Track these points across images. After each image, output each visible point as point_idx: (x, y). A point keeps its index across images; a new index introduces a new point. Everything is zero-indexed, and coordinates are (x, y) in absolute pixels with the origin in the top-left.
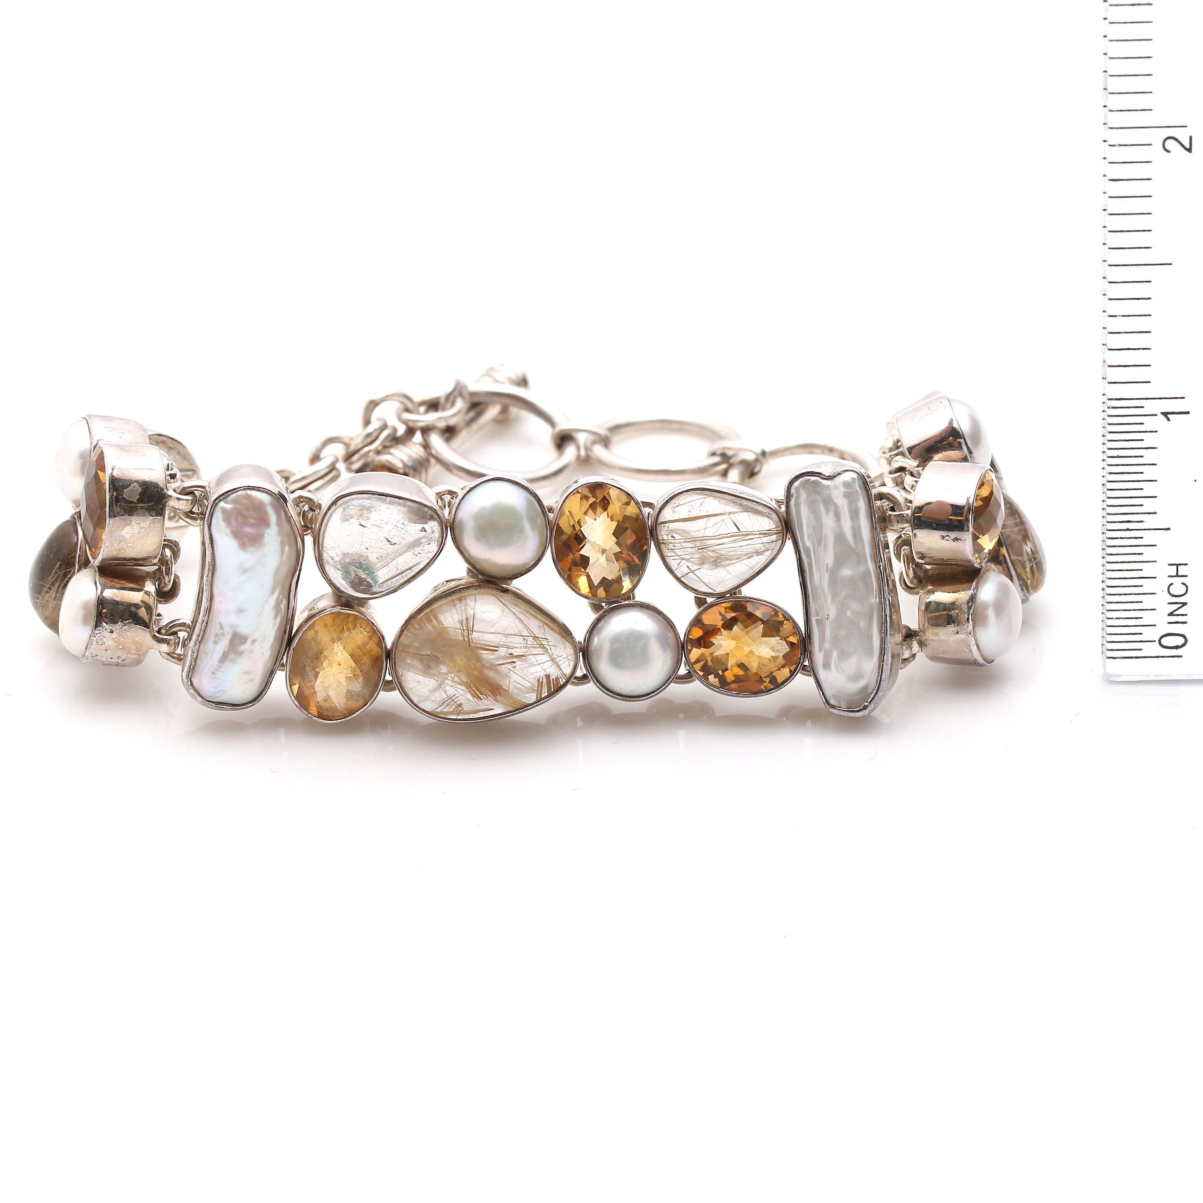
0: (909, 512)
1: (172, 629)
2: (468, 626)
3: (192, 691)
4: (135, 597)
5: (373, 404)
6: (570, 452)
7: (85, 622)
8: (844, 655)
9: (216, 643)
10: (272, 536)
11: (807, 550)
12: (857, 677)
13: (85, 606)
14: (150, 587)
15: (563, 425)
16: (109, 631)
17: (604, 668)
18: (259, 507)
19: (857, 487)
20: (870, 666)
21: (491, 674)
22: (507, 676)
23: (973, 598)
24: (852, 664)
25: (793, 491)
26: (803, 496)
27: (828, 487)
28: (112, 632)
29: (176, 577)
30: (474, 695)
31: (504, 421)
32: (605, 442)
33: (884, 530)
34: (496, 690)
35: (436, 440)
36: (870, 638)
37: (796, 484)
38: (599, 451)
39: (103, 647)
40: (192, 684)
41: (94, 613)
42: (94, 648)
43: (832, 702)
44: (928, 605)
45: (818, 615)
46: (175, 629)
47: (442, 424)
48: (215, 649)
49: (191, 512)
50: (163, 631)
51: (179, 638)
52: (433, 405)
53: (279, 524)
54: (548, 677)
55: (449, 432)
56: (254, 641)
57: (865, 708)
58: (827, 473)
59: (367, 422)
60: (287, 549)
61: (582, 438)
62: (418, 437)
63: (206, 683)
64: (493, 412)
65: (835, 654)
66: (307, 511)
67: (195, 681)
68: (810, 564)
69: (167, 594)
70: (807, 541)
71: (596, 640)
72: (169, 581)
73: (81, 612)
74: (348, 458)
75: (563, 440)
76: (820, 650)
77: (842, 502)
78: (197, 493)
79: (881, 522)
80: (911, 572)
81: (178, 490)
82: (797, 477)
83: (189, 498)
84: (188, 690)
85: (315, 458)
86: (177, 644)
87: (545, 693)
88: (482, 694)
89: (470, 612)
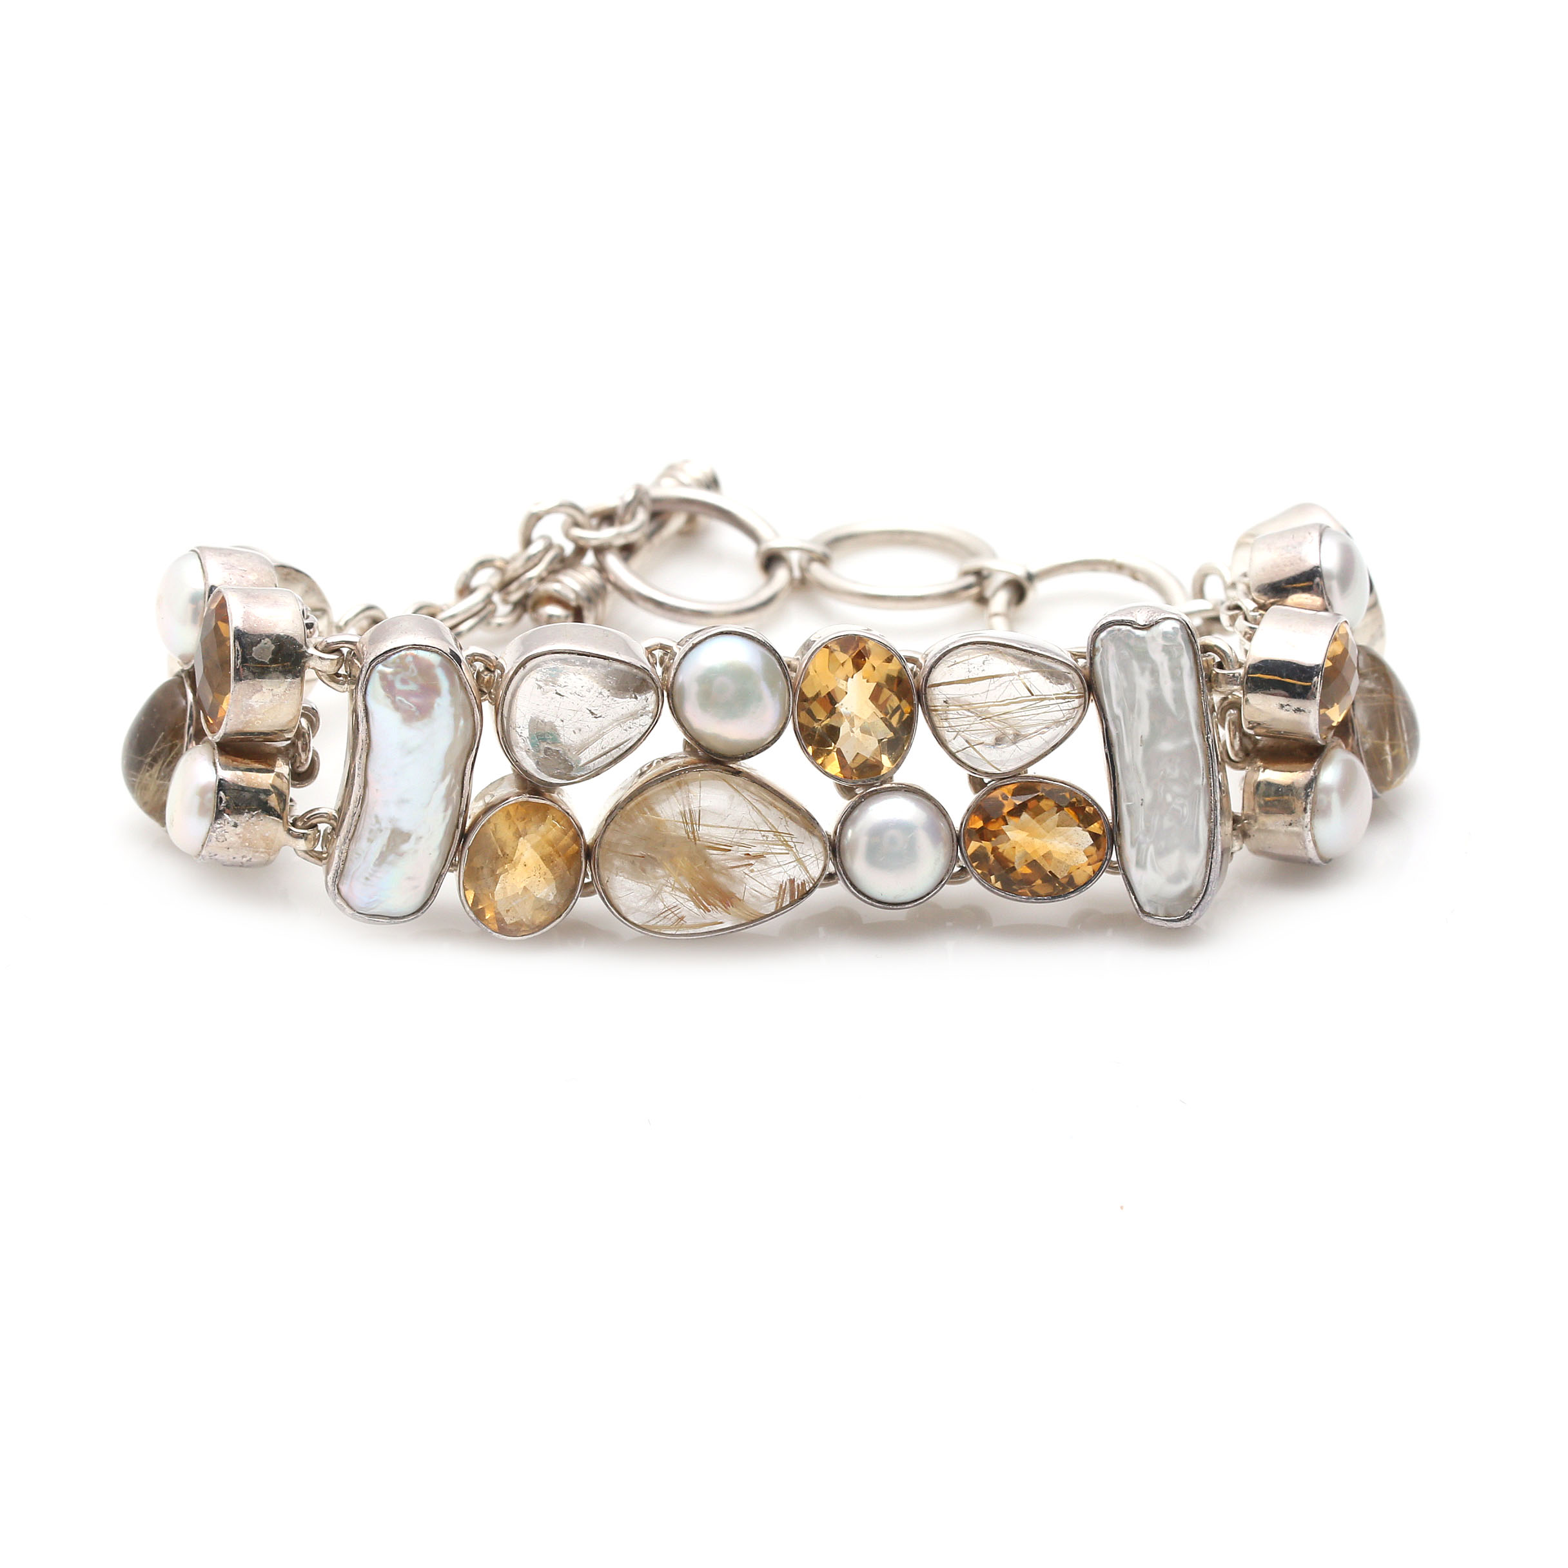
0: (1241, 671)
1: (309, 822)
2: (691, 819)
3: (339, 901)
4: (264, 780)
5: (535, 519)
6: (781, 576)
7: (202, 811)
8: (1162, 851)
9: (370, 841)
10: (444, 707)
11: (1116, 717)
12: (1178, 877)
13: (202, 792)
14: (283, 768)
15: (773, 542)
16: (233, 824)
17: (859, 867)
18: (425, 670)
19: (1180, 639)
20: (1195, 863)
21: (722, 880)
22: (742, 882)
23: (1313, 781)
24: (1171, 862)
25: (1098, 644)
26: (1112, 650)
27: (1143, 639)
28: (236, 825)
29: (315, 753)
30: (700, 906)
31: (690, 532)
32: (824, 561)
33: (1210, 690)
34: (727, 899)
35: (612, 561)
36: (1195, 828)
37: (1103, 635)
38: (819, 572)
39: (225, 844)
40: (339, 893)
41: (213, 801)
42: (213, 847)
43: (1147, 909)
45: (1128, 799)
46: (314, 821)
47: (621, 542)
48: (368, 849)
49: (338, 675)
50: (299, 824)
51: (319, 831)
52: (608, 518)
53: (452, 691)
54: (791, 881)
55: (627, 551)
56: (418, 839)
57: (1189, 915)
58: (1142, 622)
59: (527, 542)
60: (462, 722)
61: (794, 558)
62: (590, 558)
63: (358, 891)
64: (677, 522)
65: (1151, 852)
66: (483, 672)
67: (345, 890)
68: (1119, 736)
69: (303, 776)
70: (1114, 707)
71: (850, 833)
72: (306, 760)
73: (196, 800)
74: (504, 587)
75: (771, 561)
76: (1133, 843)
77: (1160, 659)
78: (345, 651)
79: (1207, 680)
80: (1237, 743)
81: (320, 648)
82: (1103, 627)
83: (334, 656)
84: (334, 900)
85: (465, 590)
86: (317, 840)
87: (787, 900)
88: (710, 903)
89: (694, 801)
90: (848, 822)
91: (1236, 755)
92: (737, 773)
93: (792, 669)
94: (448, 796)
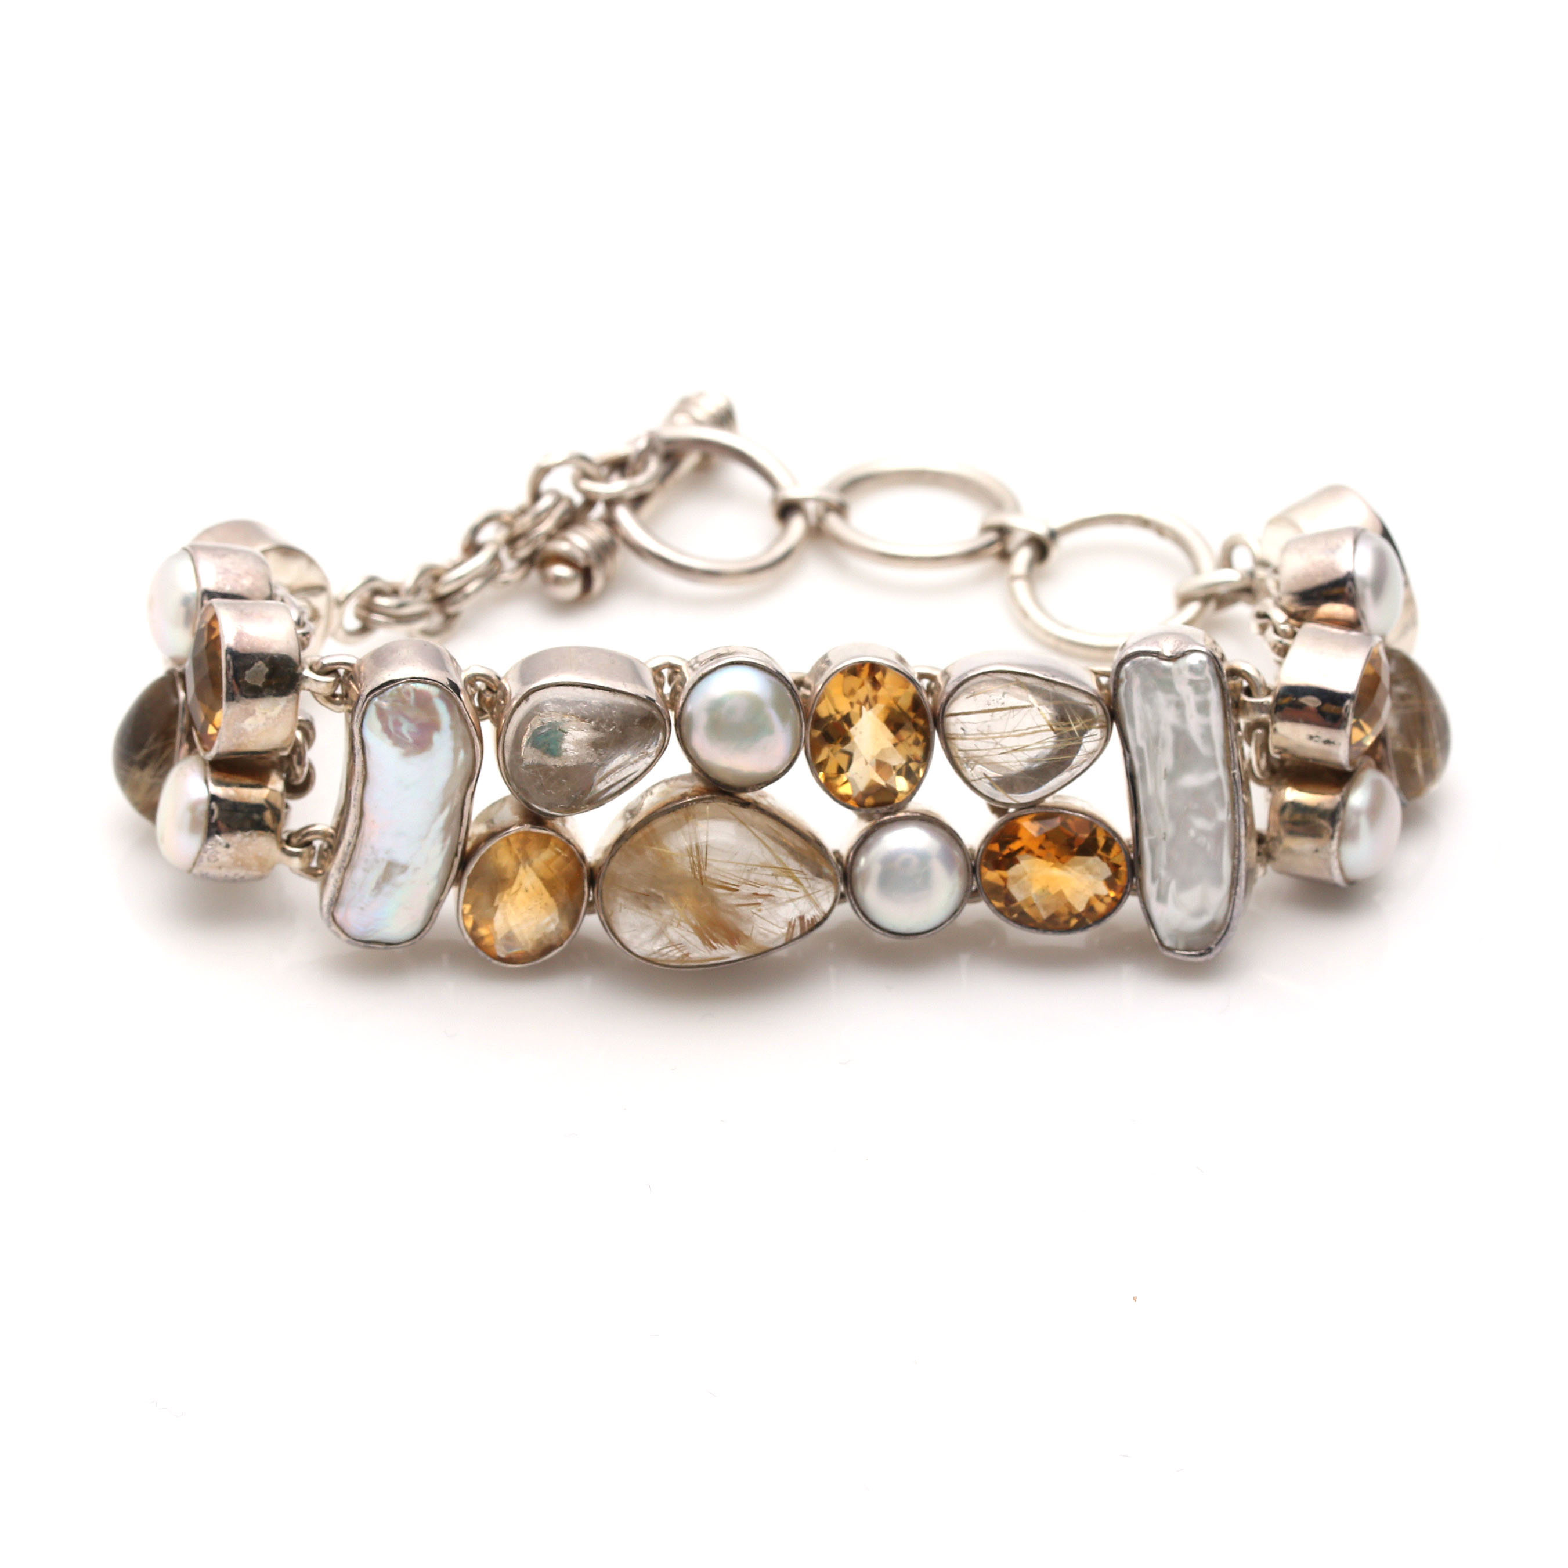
0: (1270, 699)
1: (302, 839)
2: (698, 855)
3: (334, 928)
4: (256, 795)
5: (543, 472)
6: (797, 525)
7: (193, 827)
8: (1184, 885)
9: (366, 871)
10: (444, 741)
11: (1140, 751)
12: (1199, 913)
13: (193, 807)
14: (277, 784)
15: (791, 492)
16: (224, 844)
17: (871, 895)
18: (423, 702)
19: (1208, 673)
20: (1216, 898)
21: (729, 918)
22: (749, 921)
23: (1343, 803)
24: (1191, 898)
25: (1123, 675)
26: (1136, 682)
27: (1167, 671)
28: (228, 846)
29: (311, 766)
30: (705, 941)
32: (840, 509)
33: (1237, 716)
34: (734, 937)
35: (622, 514)
36: (1218, 865)
37: (1127, 665)
38: (833, 522)
39: (217, 864)
40: (334, 919)
41: (203, 820)
42: (205, 867)
43: (1168, 943)
44: (1284, 807)
45: (1150, 832)
46: (309, 838)
47: (631, 494)
48: (364, 876)
49: (334, 696)
50: (294, 840)
51: (314, 848)
52: (620, 466)
53: (453, 727)
54: (802, 918)
55: (638, 501)
56: (416, 869)
57: (1209, 950)
58: (1168, 653)
59: (536, 496)
60: (462, 755)
61: (811, 507)
62: (599, 510)
63: (353, 918)
64: (691, 460)
65: (1173, 886)
66: (484, 691)
67: (339, 916)
68: (1143, 769)
69: (298, 788)
70: (1138, 737)
71: (862, 862)
72: (302, 773)
73: (188, 817)
74: (512, 542)
75: (787, 510)
76: (1154, 878)
77: (1185, 690)
78: (342, 672)
79: (1232, 706)
80: (1263, 763)
81: (316, 668)
82: (1129, 658)
83: (330, 679)
84: (329, 926)
85: (472, 548)
86: (311, 857)
87: (797, 932)
88: (716, 941)
89: (703, 839)
90: (862, 849)
91: (1262, 773)
92: (746, 804)
93: (800, 683)
94: (446, 829)
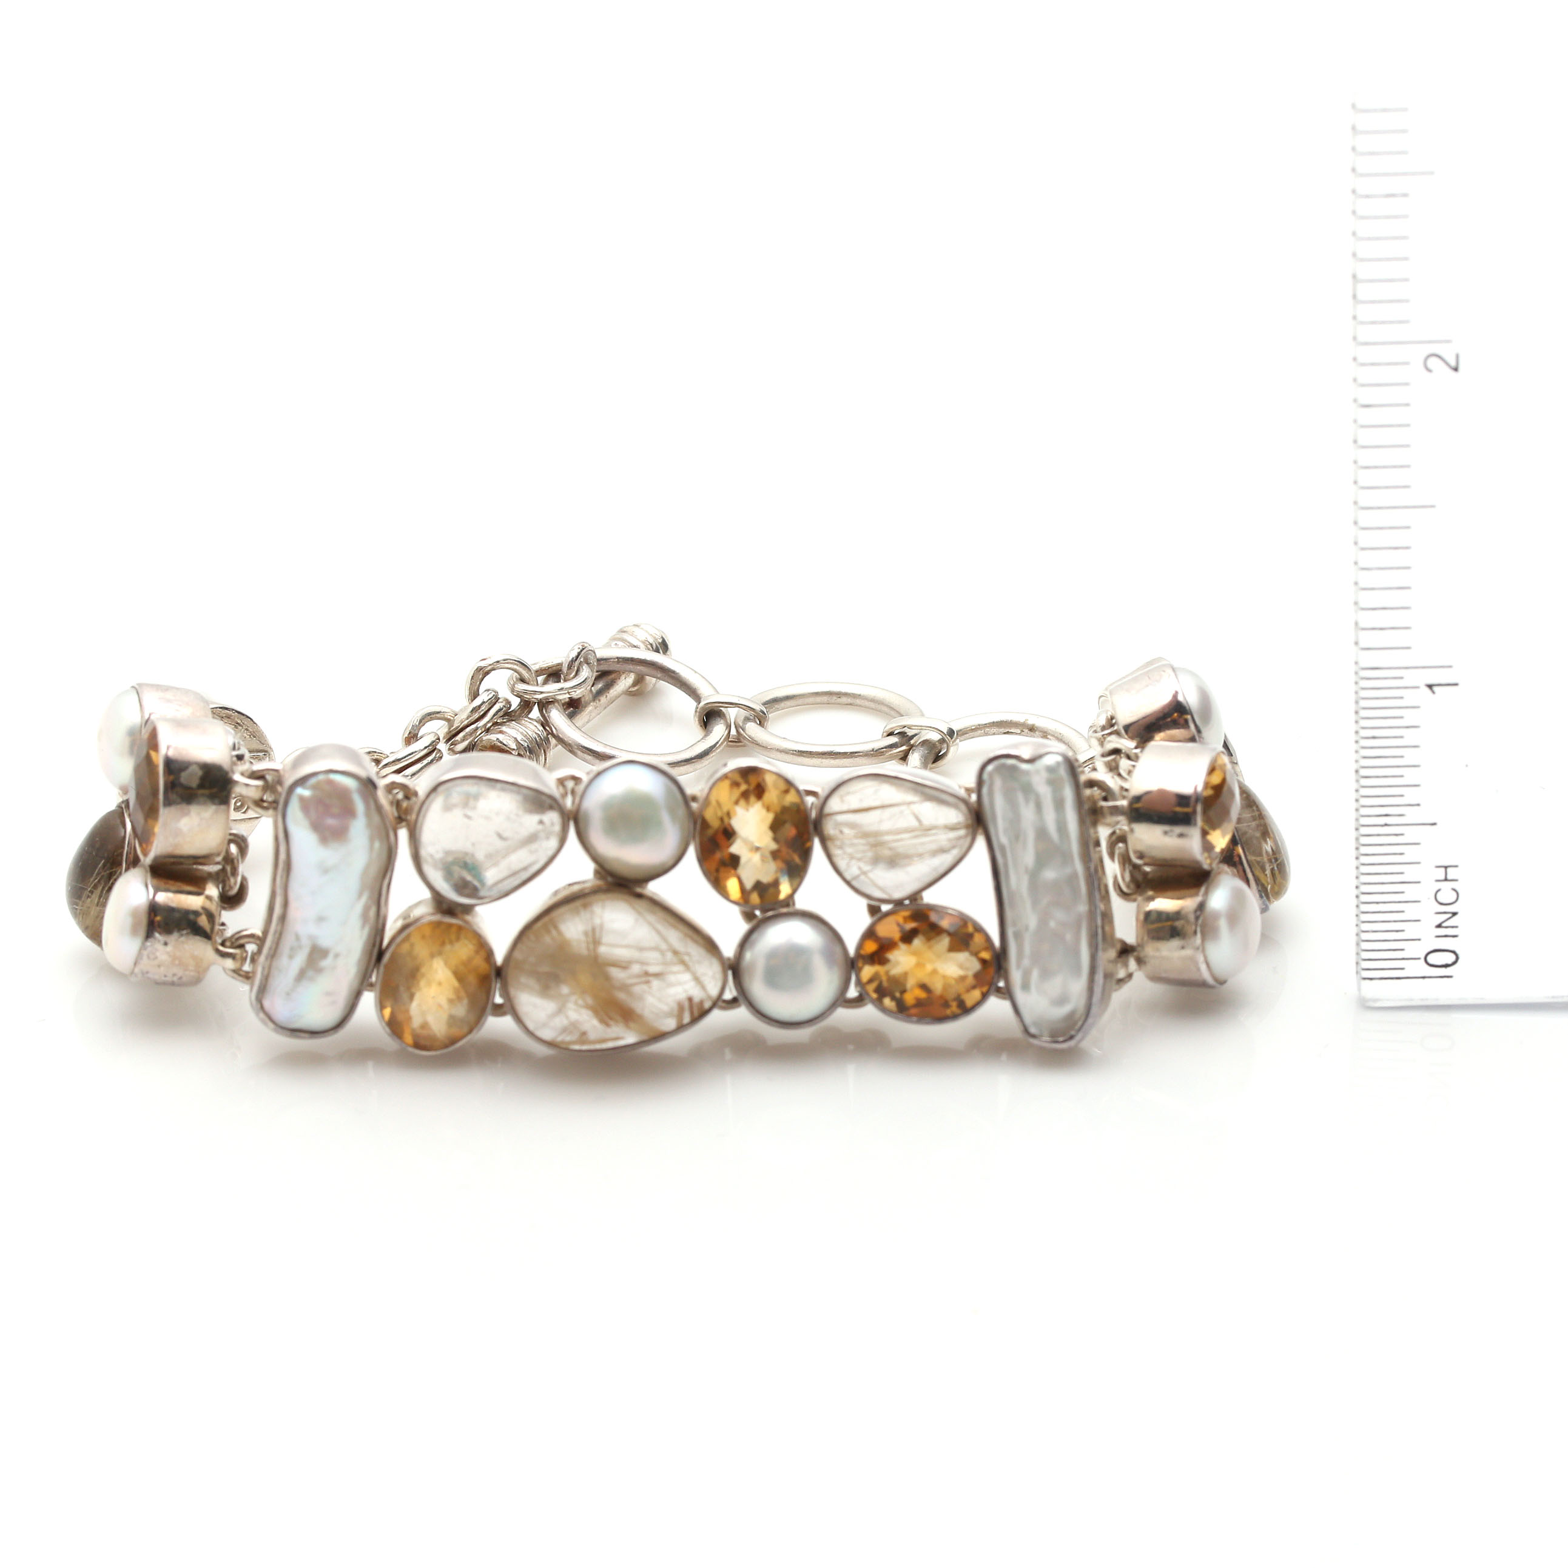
0: (1124, 803)
1: (238, 942)
2: (594, 938)
3: (262, 1015)
4: (193, 902)
5: (482, 673)
6: (719, 731)
7: (134, 931)
8: (1046, 974)
9: (291, 957)
10: (359, 829)
11: (1003, 849)
12: (1061, 1001)
13: (134, 913)
14: (212, 890)
15: (709, 696)
16: (162, 942)
17: (758, 989)
18: (343, 795)
19: (1063, 772)
20: (1077, 987)
21: (621, 996)
22: (640, 998)
23: (1201, 907)
24: (1055, 985)
25: (985, 776)
26: (998, 783)
27: (1027, 773)
28: (166, 944)
29: (244, 879)
30: (602, 1021)
31: (638, 693)
32: (761, 719)
33: (1095, 824)
34: (627, 1015)
35: (557, 716)
36: (1077, 953)
37: (990, 768)
38: (753, 730)
39: (156, 962)
40: (262, 1008)
41: (144, 921)
42: (145, 964)
43: (1033, 1030)
44: (1148, 914)
45: (1014, 924)
46: (242, 941)
47: (564, 697)
48: (290, 965)
49: (262, 800)
50: (228, 944)
51: (246, 952)
52: (554, 674)
53: (368, 815)
54: (690, 999)
55: (573, 706)
56: (337, 956)
57: (1071, 1038)
58: (1026, 756)
59: (474, 695)
60: (377, 845)
61: (732, 713)
62: (535, 713)
63: (278, 1005)
64: (625, 682)
65: (1035, 974)
66: (402, 800)
67: (267, 1003)
68: (1006, 865)
69: (233, 899)
70: (1002, 837)
71: (748, 956)
72: (235, 883)
73: (129, 921)
74: (451, 737)
75: (709, 716)
76: (1018, 966)
77: (1044, 790)
78: (269, 778)
79: (1091, 814)
80: (1128, 877)
81: (246, 774)
82: (990, 761)
83: (259, 783)
84: (257, 1015)
85: (412, 737)
86: (244, 959)
87: (687, 1019)
88: (611, 1019)
89: (597, 921)
90: (747, 945)
91: (1128, 887)
92: (640, 896)
93: (694, 799)
94: (365, 916)
